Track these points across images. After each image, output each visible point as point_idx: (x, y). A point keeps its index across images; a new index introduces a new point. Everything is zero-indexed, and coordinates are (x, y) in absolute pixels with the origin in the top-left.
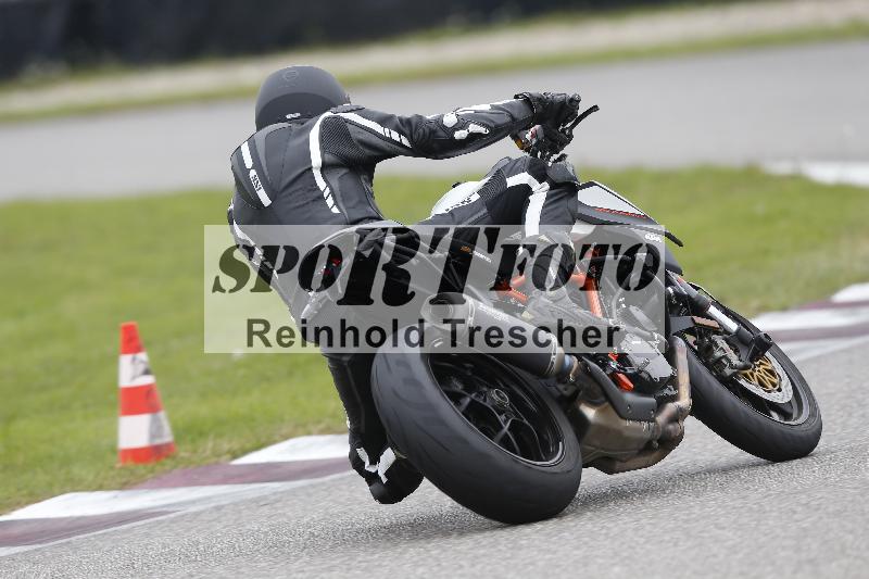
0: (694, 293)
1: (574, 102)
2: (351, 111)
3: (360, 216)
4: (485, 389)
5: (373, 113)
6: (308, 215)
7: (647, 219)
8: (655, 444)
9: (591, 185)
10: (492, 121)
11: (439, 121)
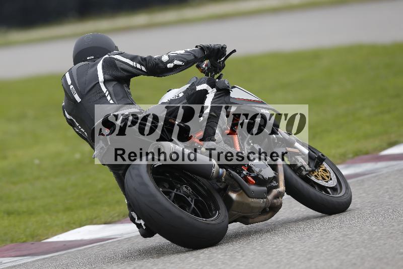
1: (223, 49)
2: (117, 54)
4: (179, 186)
7: (262, 103)
8: (268, 209)
9: (234, 87)
10: (185, 59)
11: (160, 59)
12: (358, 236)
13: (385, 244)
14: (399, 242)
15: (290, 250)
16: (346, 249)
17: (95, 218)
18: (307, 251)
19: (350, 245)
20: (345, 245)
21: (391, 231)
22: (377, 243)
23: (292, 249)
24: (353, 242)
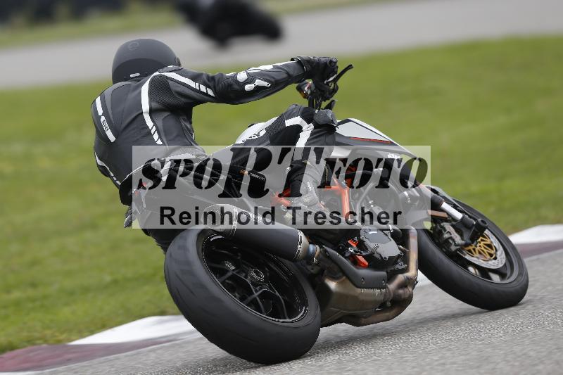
0: (431, 194)
1: (333, 63)
2: (172, 71)
5: (188, 71)
7: (392, 144)
8: (389, 304)
9: (348, 121)
10: (273, 78)
11: (234, 78)
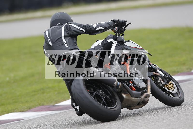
0: (154, 67)
1: (125, 22)
2: (72, 23)
3: (73, 48)
4: (98, 90)
5: (77, 24)
6: (60, 48)
7: (142, 49)
8: (141, 103)
9: (129, 41)
10: (105, 26)
11: (92, 26)
12: (142, 121)
13: (155, 125)
14: (161, 124)
15: (109, 127)
16: (136, 127)
17: (16, 109)
18: (117, 127)
19: (138, 125)
20: (136, 125)
21: (158, 119)
22: (151, 124)
23: (110, 126)
24: (140, 123)
